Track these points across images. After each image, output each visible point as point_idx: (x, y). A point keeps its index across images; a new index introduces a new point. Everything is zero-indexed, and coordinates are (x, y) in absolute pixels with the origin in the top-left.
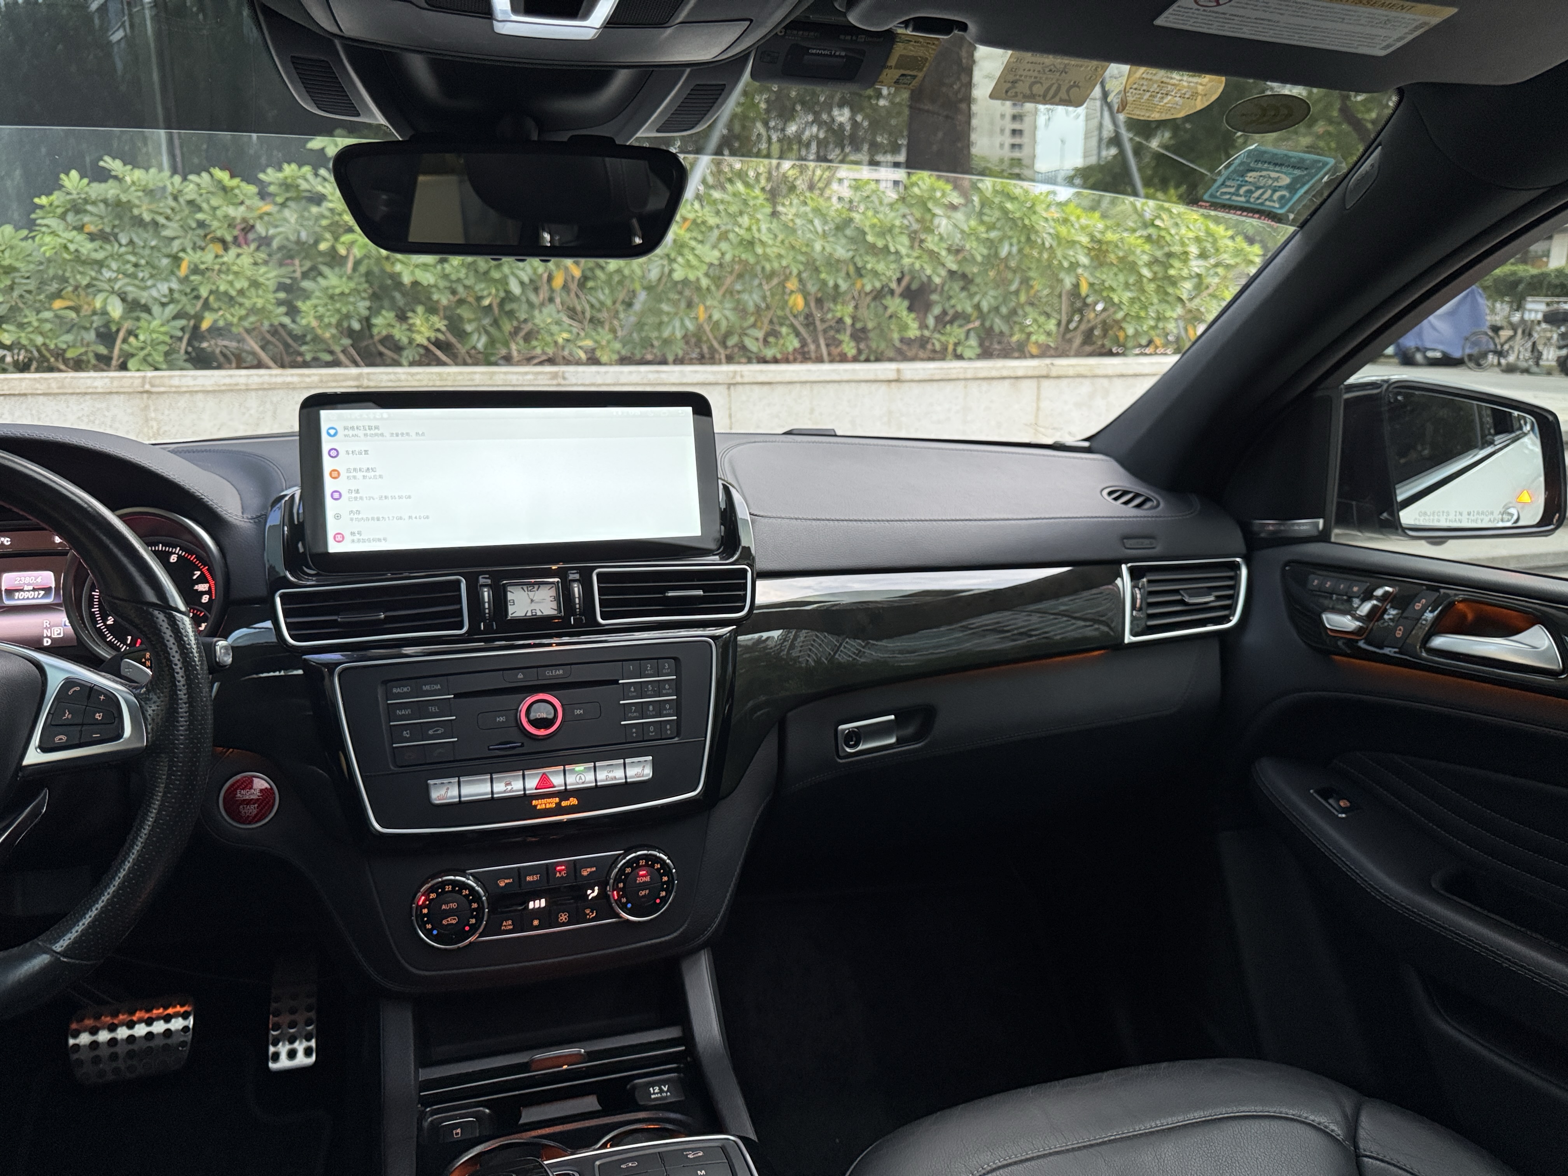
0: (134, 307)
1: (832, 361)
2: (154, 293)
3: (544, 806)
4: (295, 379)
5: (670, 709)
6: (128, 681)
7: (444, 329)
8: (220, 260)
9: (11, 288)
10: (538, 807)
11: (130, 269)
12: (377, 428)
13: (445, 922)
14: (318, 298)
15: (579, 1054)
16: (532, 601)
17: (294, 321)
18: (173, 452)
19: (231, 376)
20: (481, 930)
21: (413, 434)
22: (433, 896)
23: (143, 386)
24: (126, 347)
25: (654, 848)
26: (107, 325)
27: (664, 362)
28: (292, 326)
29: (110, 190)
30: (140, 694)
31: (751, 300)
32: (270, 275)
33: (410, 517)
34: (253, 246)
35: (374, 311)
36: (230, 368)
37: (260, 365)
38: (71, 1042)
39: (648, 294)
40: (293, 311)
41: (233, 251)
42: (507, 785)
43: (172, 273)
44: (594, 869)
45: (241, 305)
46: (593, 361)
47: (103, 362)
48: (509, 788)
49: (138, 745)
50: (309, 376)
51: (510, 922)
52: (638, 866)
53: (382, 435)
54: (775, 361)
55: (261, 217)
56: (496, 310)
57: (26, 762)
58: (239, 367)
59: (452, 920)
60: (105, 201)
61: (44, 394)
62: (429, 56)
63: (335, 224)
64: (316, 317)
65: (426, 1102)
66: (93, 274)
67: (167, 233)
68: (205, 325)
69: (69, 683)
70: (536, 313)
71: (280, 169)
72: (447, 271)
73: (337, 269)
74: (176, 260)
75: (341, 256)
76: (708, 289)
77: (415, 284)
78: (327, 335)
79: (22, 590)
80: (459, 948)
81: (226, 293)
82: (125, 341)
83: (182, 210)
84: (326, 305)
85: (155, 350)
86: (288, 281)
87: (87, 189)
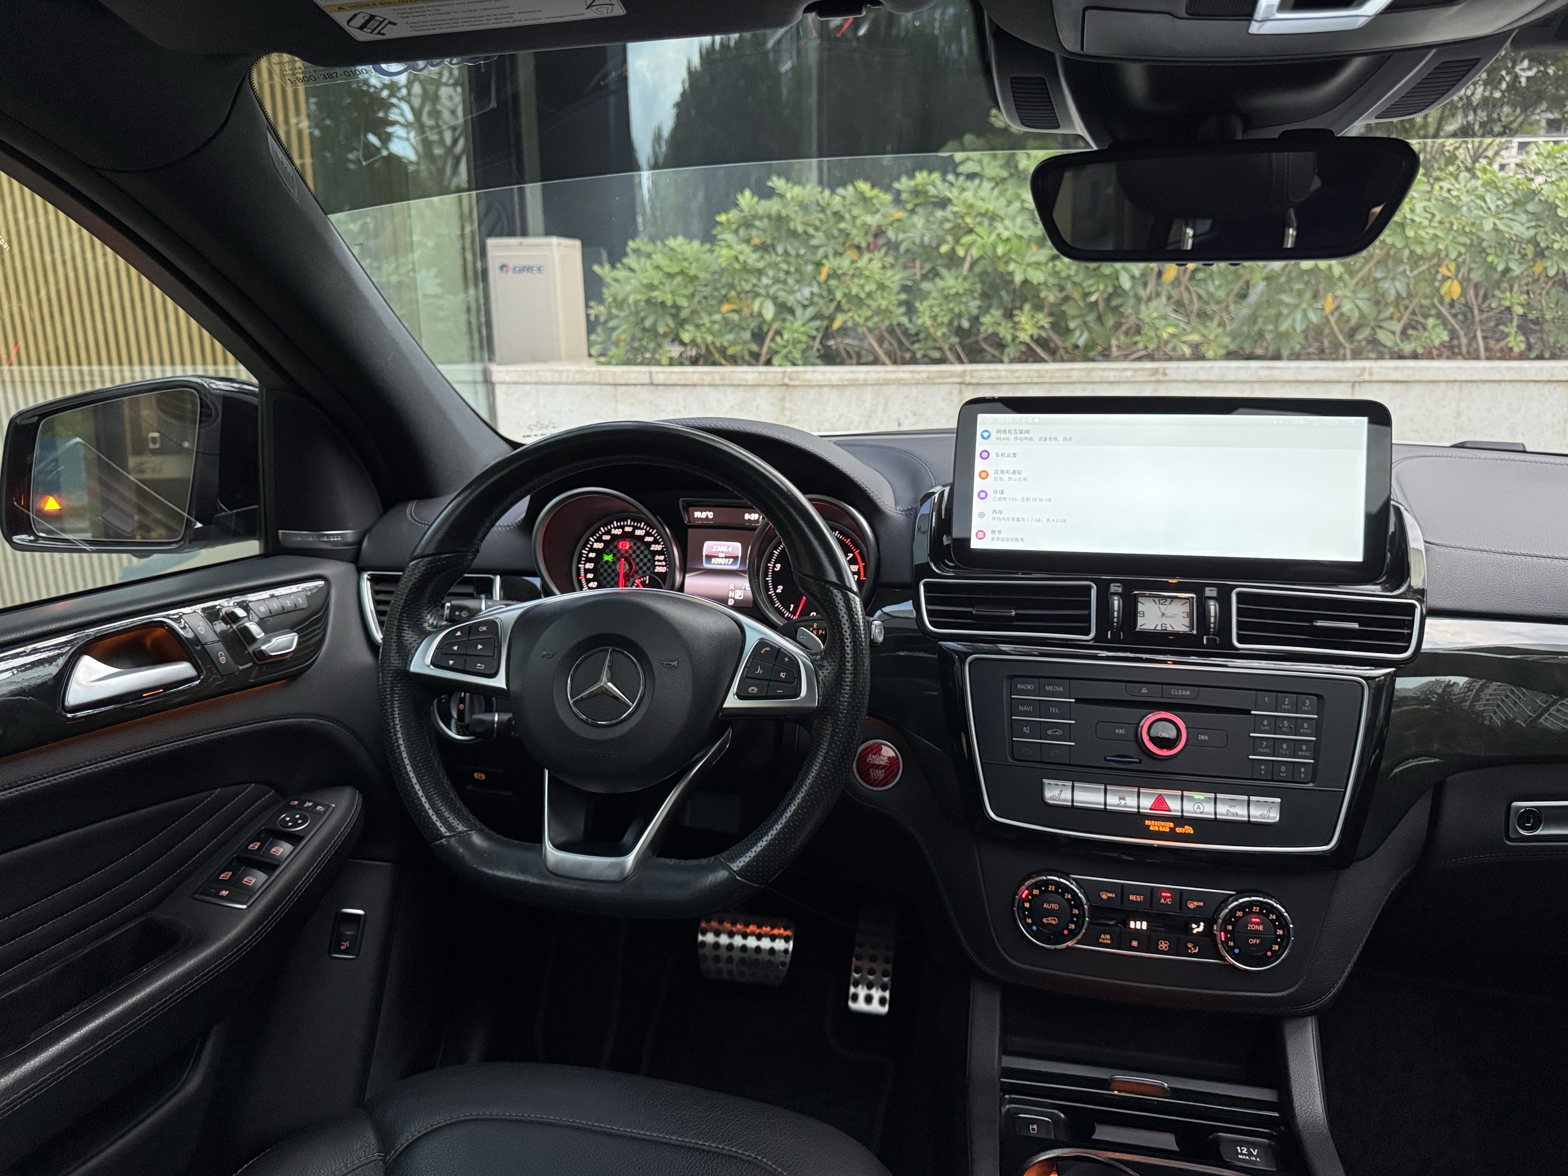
0: (784, 309)
1: (1488, 358)
2: (798, 296)
3: (1157, 829)
4: (907, 376)
5: (1306, 751)
6: (803, 646)
7: (1047, 326)
8: (854, 265)
9: (693, 295)
10: (1151, 828)
11: (782, 275)
12: (1027, 432)
13: (1045, 920)
14: (934, 299)
15: (1163, 1088)
16: (1163, 614)
17: (910, 321)
18: (839, 444)
19: (853, 372)
20: (1079, 937)
21: (1061, 439)
22: (1036, 892)
23: (783, 379)
24: (773, 345)
25: (1270, 897)
26: (760, 327)
27: (1277, 357)
28: (908, 325)
29: (773, 206)
30: (815, 660)
31: (1392, 288)
32: (895, 278)
33: (1048, 520)
34: (883, 251)
35: (984, 310)
36: (851, 364)
37: (876, 362)
38: (700, 938)
39: (1267, 286)
40: (911, 310)
41: (867, 256)
42: (1121, 799)
43: (814, 278)
44: (1201, 904)
45: (869, 306)
46: (1198, 356)
47: (755, 358)
48: (1123, 802)
49: (810, 705)
50: (918, 372)
51: (1108, 937)
52: (1251, 912)
53: (1031, 439)
54: (1415, 356)
55: (891, 224)
56: (1101, 305)
57: (726, 705)
58: (859, 363)
59: (1053, 921)
60: (769, 217)
61: (710, 385)
62: (1147, 63)
63: (958, 227)
64: (930, 317)
65: (1007, 1089)
66: (754, 281)
67: (814, 242)
68: (836, 325)
69: (762, 643)
70: (1143, 307)
71: (912, 176)
72: (1057, 269)
73: (953, 271)
74: (819, 264)
75: (960, 257)
76: (1340, 278)
77: (1026, 282)
78: (939, 334)
79: (717, 557)
80: (1056, 949)
81: (857, 296)
82: (773, 340)
83: (827, 222)
84: (940, 305)
85: (795, 348)
86: (909, 283)
87: (757, 207)
